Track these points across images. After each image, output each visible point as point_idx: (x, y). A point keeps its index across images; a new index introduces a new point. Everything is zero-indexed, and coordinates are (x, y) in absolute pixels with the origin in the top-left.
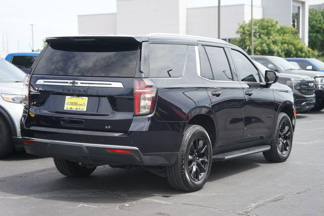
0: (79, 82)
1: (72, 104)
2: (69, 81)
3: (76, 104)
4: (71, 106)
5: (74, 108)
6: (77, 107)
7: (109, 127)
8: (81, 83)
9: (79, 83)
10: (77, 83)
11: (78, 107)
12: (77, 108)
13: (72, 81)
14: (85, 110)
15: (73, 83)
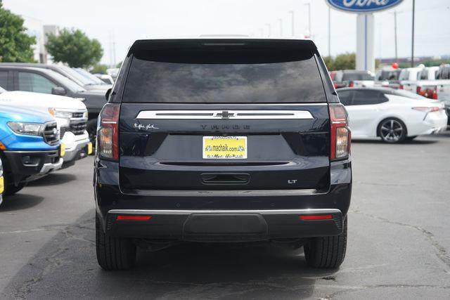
0: (235, 112)
1: (216, 148)
2: (215, 112)
3: (225, 148)
4: (216, 153)
5: (223, 155)
6: (227, 153)
7: (294, 181)
8: (239, 114)
9: (236, 115)
10: (232, 114)
11: (231, 153)
12: (227, 156)
13: (221, 112)
14: (245, 157)
15: (225, 115)
